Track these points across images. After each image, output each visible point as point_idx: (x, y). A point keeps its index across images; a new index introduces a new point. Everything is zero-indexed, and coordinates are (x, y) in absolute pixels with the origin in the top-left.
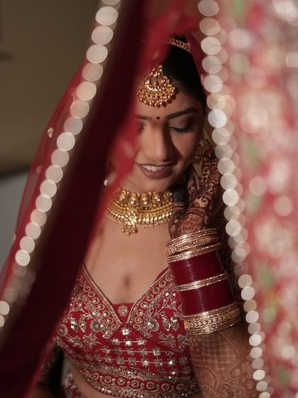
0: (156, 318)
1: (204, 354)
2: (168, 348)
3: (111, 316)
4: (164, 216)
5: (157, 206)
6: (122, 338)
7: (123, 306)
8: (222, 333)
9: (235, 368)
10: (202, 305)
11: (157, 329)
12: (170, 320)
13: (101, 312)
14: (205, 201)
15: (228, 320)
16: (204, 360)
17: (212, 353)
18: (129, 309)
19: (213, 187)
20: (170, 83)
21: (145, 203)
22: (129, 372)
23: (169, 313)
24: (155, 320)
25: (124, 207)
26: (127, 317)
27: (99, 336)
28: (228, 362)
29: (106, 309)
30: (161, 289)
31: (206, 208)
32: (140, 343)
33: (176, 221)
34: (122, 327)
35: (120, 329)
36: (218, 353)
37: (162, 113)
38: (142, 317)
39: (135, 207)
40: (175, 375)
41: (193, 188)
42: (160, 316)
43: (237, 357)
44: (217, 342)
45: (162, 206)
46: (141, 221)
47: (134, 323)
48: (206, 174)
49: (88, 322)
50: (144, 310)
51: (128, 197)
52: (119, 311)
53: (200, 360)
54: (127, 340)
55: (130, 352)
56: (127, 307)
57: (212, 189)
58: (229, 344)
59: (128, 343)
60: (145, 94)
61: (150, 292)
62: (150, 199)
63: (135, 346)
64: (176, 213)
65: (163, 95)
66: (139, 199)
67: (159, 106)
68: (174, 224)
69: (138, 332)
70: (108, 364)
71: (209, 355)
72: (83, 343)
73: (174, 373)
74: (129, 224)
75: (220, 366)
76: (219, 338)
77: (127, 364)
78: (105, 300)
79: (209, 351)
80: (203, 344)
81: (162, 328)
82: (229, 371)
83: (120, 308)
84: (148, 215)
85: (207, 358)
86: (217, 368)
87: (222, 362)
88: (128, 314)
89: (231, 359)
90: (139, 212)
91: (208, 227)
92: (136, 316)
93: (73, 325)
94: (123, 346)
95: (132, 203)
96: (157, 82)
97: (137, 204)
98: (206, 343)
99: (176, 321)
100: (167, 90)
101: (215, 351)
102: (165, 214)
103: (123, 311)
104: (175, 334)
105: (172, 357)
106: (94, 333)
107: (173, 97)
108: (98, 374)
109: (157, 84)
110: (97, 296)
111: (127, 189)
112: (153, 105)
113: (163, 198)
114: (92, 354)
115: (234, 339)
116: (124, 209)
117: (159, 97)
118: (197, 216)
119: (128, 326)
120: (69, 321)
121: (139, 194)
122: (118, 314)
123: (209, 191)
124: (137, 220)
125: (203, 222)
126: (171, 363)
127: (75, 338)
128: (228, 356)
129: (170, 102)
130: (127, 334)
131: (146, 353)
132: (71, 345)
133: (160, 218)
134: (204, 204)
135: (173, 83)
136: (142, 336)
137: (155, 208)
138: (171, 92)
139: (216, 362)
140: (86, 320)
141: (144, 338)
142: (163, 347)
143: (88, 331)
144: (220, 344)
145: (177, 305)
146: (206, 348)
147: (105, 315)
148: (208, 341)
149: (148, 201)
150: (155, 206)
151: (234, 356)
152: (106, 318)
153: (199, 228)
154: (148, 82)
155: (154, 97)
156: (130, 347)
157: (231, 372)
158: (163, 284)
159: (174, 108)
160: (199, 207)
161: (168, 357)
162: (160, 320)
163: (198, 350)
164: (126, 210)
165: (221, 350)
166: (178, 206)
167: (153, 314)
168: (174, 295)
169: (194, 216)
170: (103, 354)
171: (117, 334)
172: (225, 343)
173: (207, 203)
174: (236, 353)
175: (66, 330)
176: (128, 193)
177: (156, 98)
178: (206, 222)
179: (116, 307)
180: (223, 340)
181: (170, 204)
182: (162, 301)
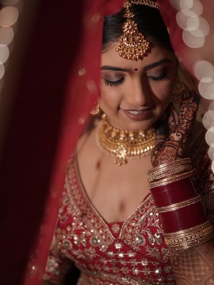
0: (143, 234)
1: (181, 267)
2: (154, 259)
3: (106, 233)
4: (148, 148)
5: (143, 140)
6: (115, 251)
7: (116, 225)
8: (196, 248)
9: (209, 279)
10: (179, 225)
11: (144, 244)
12: (154, 236)
13: (98, 230)
14: (179, 135)
15: (201, 237)
16: (182, 272)
17: (188, 266)
18: (121, 227)
19: (187, 123)
20: (145, 39)
21: (132, 139)
22: (123, 279)
23: (153, 230)
24: (142, 236)
25: (115, 142)
26: (119, 234)
27: (97, 249)
28: (203, 273)
29: (102, 227)
30: (146, 210)
31: (180, 142)
32: (131, 255)
33: (156, 152)
34: (115, 241)
35: (114, 244)
36: (194, 266)
37: (139, 65)
38: (131, 234)
39: (124, 142)
40: (161, 282)
41: (173, 124)
42: (146, 233)
43: (210, 269)
44: (192, 256)
45: (146, 140)
46: (130, 154)
47: (125, 239)
48: (183, 111)
49: (87, 238)
50: (133, 227)
51: (118, 134)
52: (113, 229)
53: (179, 272)
54: (119, 253)
55: (123, 262)
56: (118, 226)
57: (185, 125)
58: (203, 258)
59: (121, 255)
60: (123, 49)
61: (138, 213)
62: (136, 134)
63: (126, 258)
64: (158, 145)
65: (139, 50)
66: (127, 135)
67: (136, 59)
68: (154, 154)
69: (129, 246)
70: (106, 272)
71: (186, 268)
72: (85, 255)
73: (160, 280)
74: (120, 157)
75: (196, 277)
76: (194, 252)
77: (121, 272)
78: (101, 219)
79: (186, 264)
80: (180, 258)
81: (148, 243)
82: (203, 282)
83: (113, 226)
84: (135, 148)
85: (184, 270)
86: (193, 279)
87: (197, 274)
88: (120, 231)
89: (205, 270)
90: (128, 146)
91: (182, 157)
92: (126, 232)
93: (75, 240)
94: (117, 258)
95: (122, 139)
96: (133, 38)
97: (126, 140)
98: (183, 257)
99: (159, 236)
100: (142, 45)
101: (191, 264)
102: (150, 147)
103: (116, 229)
104: (159, 247)
105: (158, 266)
106: (93, 247)
107: (148, 51)
108: (99, 280)
109: (134, 40)
110: (95, 216)
111: (117, 127)
112: (131, 58)
113: (147, 133)
114: (93, 264)
115: (207, 253)
116: (116, 144)
117: (135, 52)
118: (171, 148)
119: (121, 241)
120: (73, 237)
121: (126, 132)
122: (112, 231)
123: (183, 126)
124: (127, 152)
125: (177, 153)
126: (157, 271)
127: (78, 251)
128: (202, 268)
129: (145, 55)
130: (119, 248)
131: (136, 263)
132: (75, 256)
133: (145, 150)
134: (178, 137)
135: (147, 39)
136: (132, 249)
137: (140, 142)
138: (146, 47)
139: (192, 273)
140: (86, 237)
141: (133, 251)
142: (149, 258)
143: (88, 245)
144: (195, 258)
145: (160, 223)
146: (183, 261)
147: (101, 232)
148: (185, 255)
149: (134, 137)
150: (140, 140)
151: (208, 268)
152: (102, 235)
153: (174, 158)
154: (126, 39)
155: (131, 51)
156: (122, 259)
157: (205, 282)
158: (148, 205)
159: (149, 60)
160: (173, 141)
161: (155, 267)
162: (146, 236)
163: (176, 263)
164: (117, 145)
165: (196, 263)
166: (160, 139)
167: (140, 231)
168: (157, 214)
169: (170, 148)
170: (102, 264)
171: (112, 248)
172: (200, 257)
173: (181, 137)
174: (209, 266)
175: (71, 245)
176: (118, 131)
177: (134, 52)
178: (180, 154)
179: (110, 226)
180: (198, 254)
181: (153, 138)
182: (147, 220)
